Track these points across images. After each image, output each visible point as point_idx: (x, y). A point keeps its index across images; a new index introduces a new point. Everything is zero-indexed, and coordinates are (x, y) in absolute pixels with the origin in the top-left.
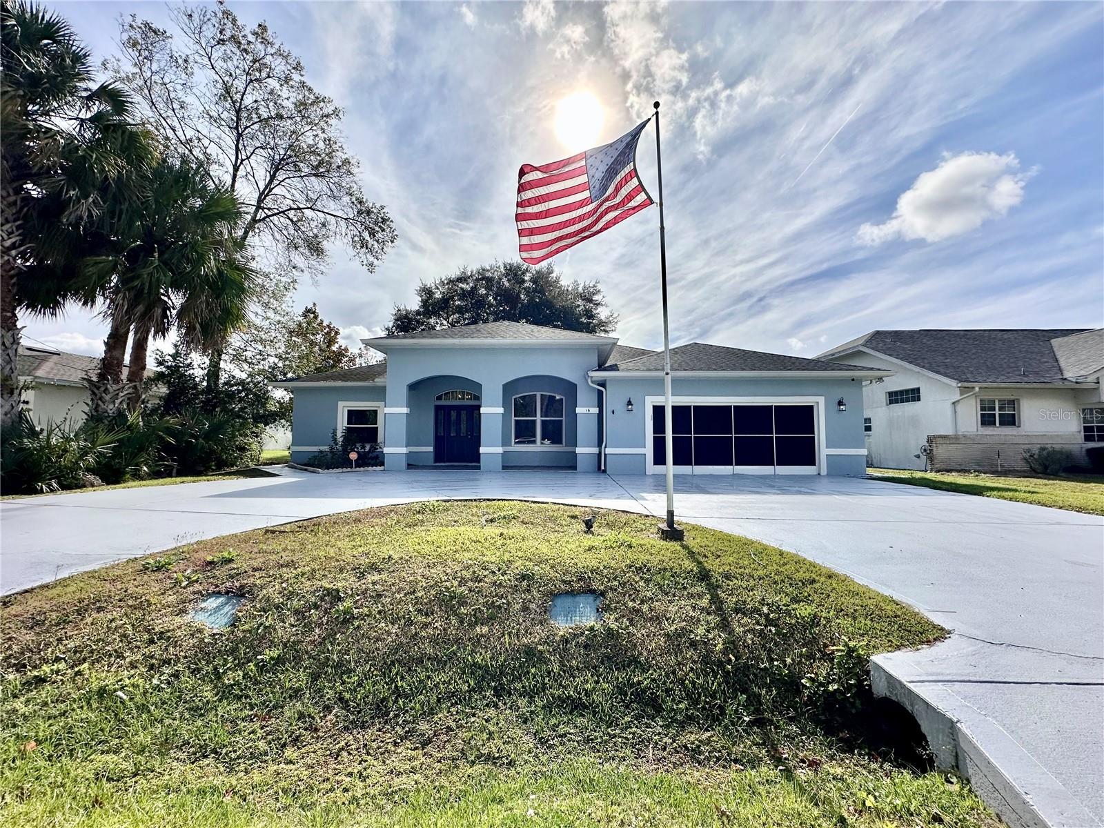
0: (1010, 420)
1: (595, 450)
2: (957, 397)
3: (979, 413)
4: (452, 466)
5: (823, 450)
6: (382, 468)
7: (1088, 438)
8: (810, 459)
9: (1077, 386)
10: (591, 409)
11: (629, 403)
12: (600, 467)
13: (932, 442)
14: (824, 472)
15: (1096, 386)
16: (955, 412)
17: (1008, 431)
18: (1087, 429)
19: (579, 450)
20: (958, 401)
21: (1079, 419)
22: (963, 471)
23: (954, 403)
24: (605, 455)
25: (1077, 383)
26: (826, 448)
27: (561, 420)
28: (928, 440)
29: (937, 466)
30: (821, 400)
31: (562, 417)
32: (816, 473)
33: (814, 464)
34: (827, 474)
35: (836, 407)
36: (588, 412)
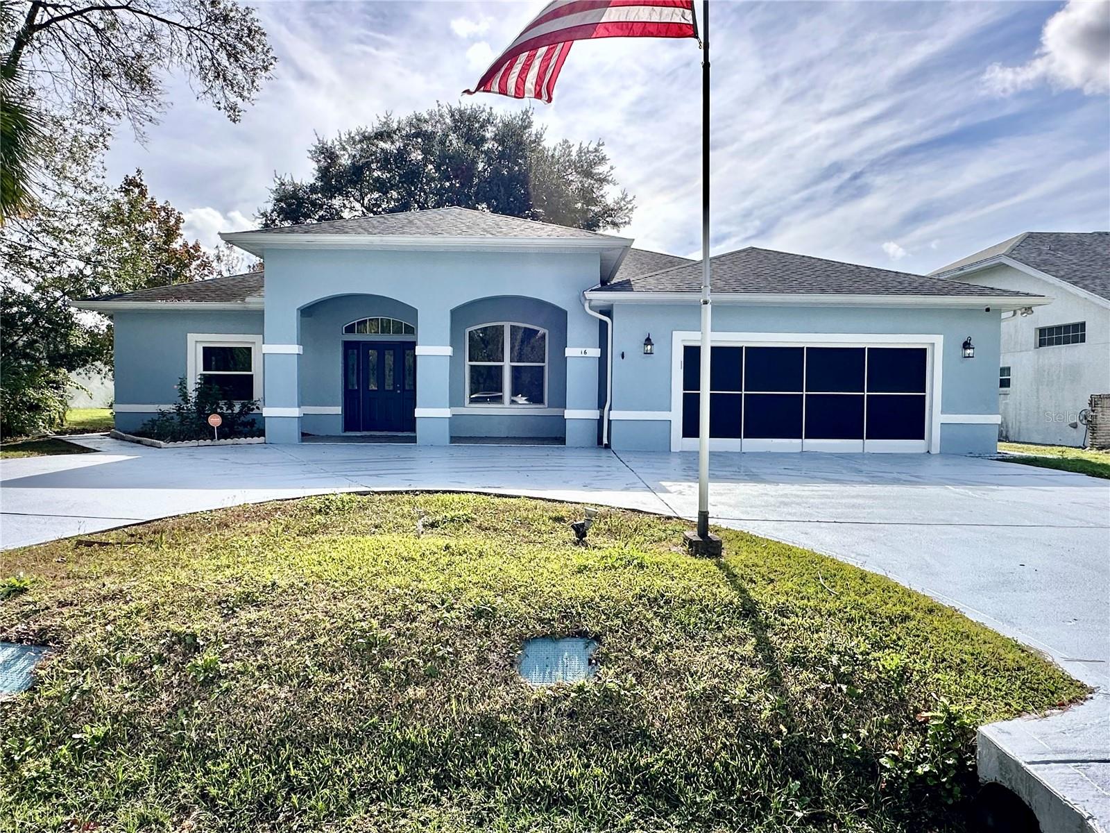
1: (595, 414)
4: (371, 436)
5: (936, 417)
6: (262, 439)
8: (915, 429)
10: (588, 350)
11: (648, 341)
12: (601, 438)
13: (1096, 404)
14: (935, 450)
19: (568, 414)
24: (609, 421)
26: (943, 412)
27: (543, 367)
28: (1091, 401)
29: (1101, 441)
30: (938, 340)
31: (544, 362)
32: (924, 451)
33: (922, 437)
34: (940, 453)
35: (959, 351)
36: (583, 355)
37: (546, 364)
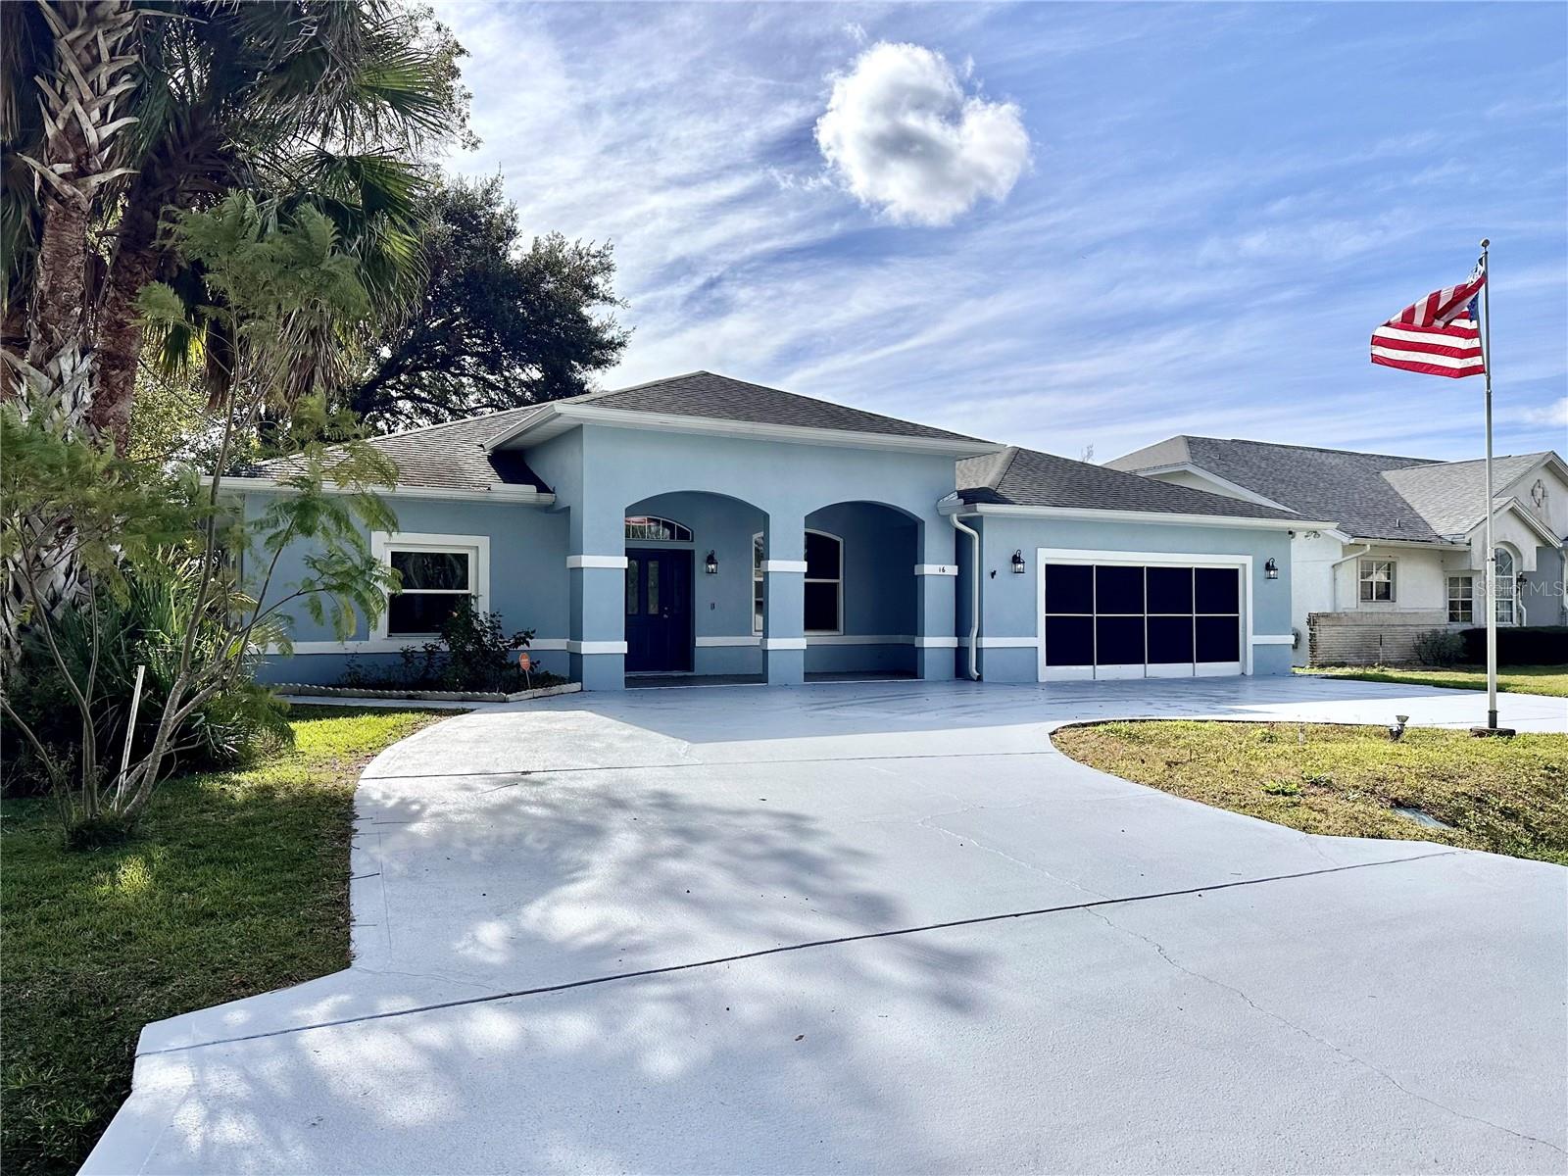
0: (1386, 593)
1: (951, 642)
2: (1338, 557)
3: (1360, 580)
5: (1250, 638)
6: (576, 686)
7: (1453, 618)
8: (1230, 653)
9: (1453, 548)
10: (947, 567)
11: (1016, 560)
13: (1315, 623)
14: (1250, 672)
15: (1467, 548)
16: (1335, 579)
17: (1384, 606)
18: (1452, 605)
20: (1341, 563)
21: (1446, 590)
22: (1343, 665)
23: (1333, 566)
24: (979, 650)
25: (1453, 543)
26: (1254, 634)
27: (836, 585)
28: (1310, 620)
29: (1320, 659)
30: (1248, 560)
31: (838, 578)
32: (1238, 673)
33: (1238, 660)
34: (1253, 675)
35: (1263, 573)
36: (941, 573)
37: (840, 581)
